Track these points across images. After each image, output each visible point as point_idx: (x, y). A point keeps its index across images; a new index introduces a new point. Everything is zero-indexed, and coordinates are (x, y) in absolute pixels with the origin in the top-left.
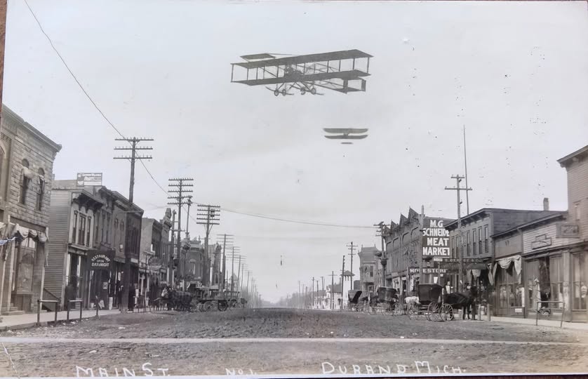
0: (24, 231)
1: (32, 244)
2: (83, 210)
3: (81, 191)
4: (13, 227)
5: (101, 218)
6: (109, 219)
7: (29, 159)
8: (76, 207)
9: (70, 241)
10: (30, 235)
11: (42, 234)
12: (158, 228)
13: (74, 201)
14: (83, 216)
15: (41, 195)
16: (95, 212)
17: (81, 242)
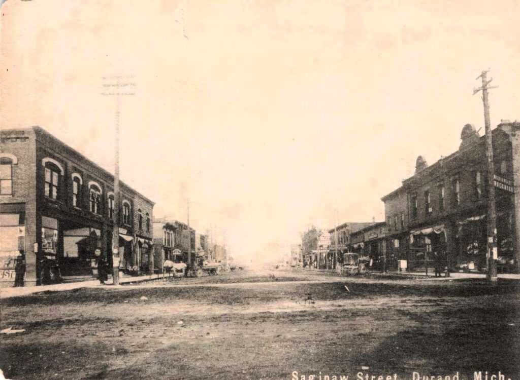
0: (142, 240)
1: (147, 246)
2: (168, 231)
3: (166, 222)
4: (137, 239)
5: (177, 234)
6: (180, 235)
7: (141, 209)
8: (165, 230)
9: (164, 244)
10: (145, 242)
11: (151, 242)
12: (202, 238)
13: (164, 227)
14: (168, 233)
15: (148, 225)
16: (174, 232)
17: (169, 245)
